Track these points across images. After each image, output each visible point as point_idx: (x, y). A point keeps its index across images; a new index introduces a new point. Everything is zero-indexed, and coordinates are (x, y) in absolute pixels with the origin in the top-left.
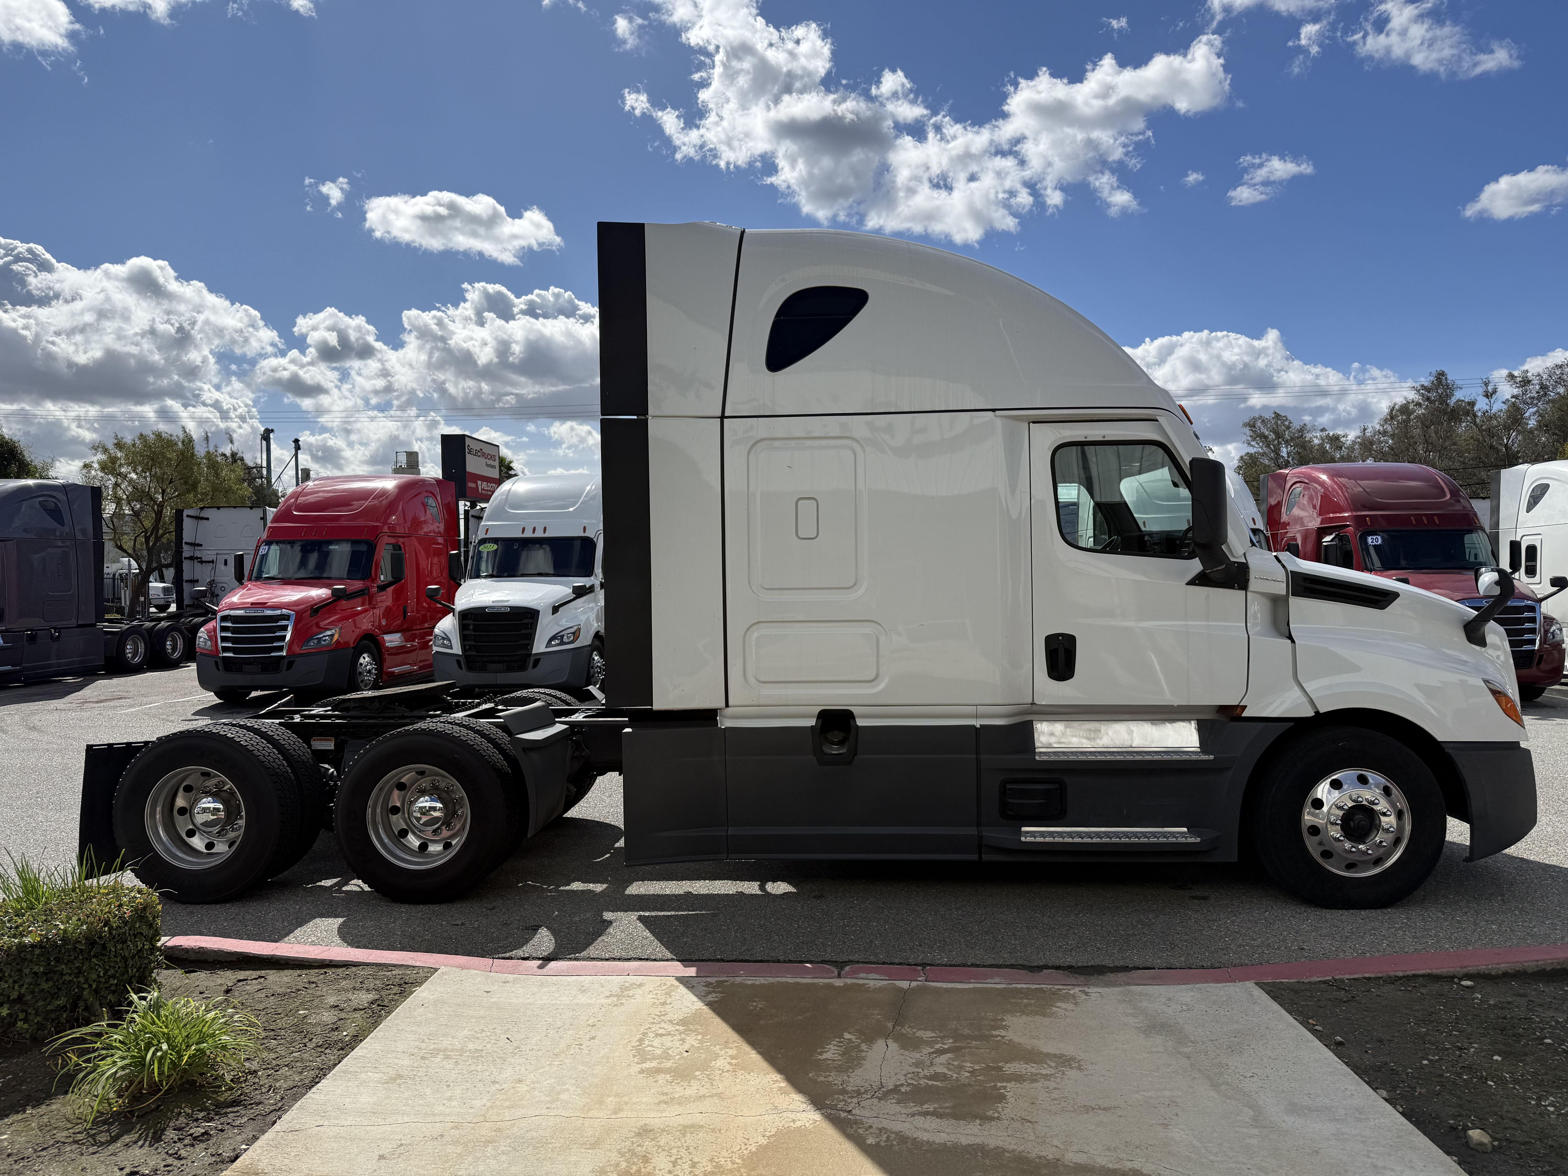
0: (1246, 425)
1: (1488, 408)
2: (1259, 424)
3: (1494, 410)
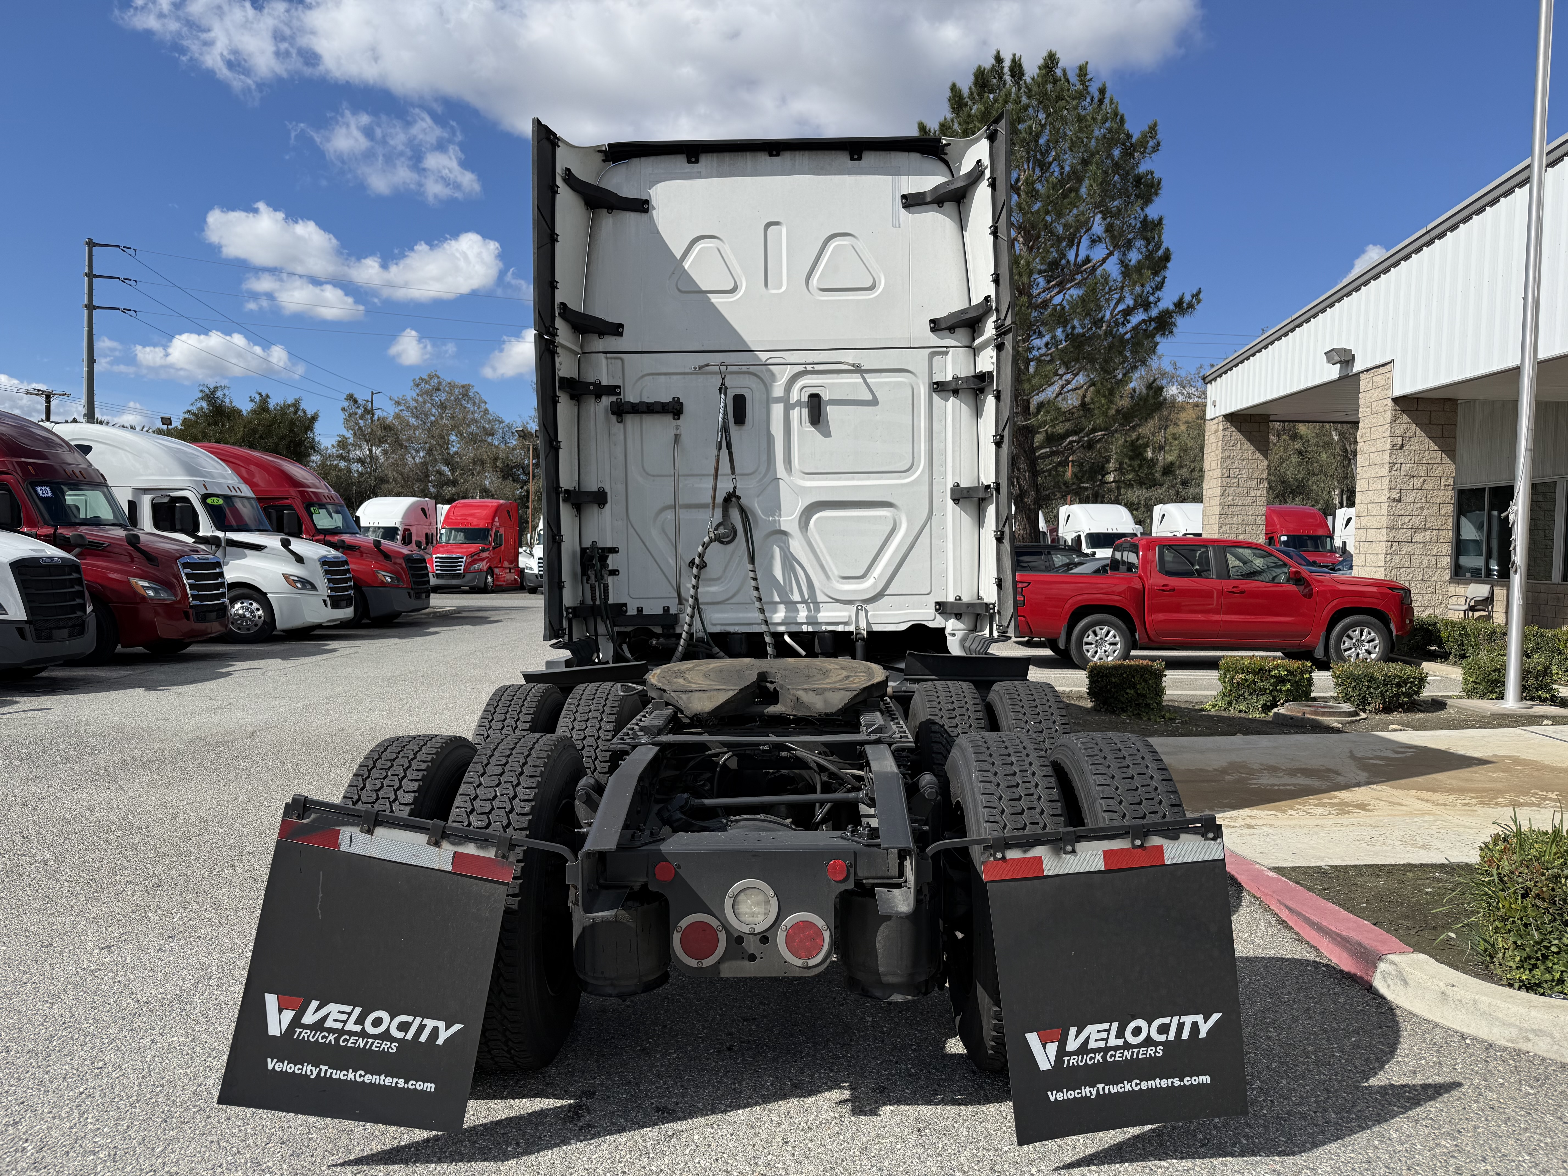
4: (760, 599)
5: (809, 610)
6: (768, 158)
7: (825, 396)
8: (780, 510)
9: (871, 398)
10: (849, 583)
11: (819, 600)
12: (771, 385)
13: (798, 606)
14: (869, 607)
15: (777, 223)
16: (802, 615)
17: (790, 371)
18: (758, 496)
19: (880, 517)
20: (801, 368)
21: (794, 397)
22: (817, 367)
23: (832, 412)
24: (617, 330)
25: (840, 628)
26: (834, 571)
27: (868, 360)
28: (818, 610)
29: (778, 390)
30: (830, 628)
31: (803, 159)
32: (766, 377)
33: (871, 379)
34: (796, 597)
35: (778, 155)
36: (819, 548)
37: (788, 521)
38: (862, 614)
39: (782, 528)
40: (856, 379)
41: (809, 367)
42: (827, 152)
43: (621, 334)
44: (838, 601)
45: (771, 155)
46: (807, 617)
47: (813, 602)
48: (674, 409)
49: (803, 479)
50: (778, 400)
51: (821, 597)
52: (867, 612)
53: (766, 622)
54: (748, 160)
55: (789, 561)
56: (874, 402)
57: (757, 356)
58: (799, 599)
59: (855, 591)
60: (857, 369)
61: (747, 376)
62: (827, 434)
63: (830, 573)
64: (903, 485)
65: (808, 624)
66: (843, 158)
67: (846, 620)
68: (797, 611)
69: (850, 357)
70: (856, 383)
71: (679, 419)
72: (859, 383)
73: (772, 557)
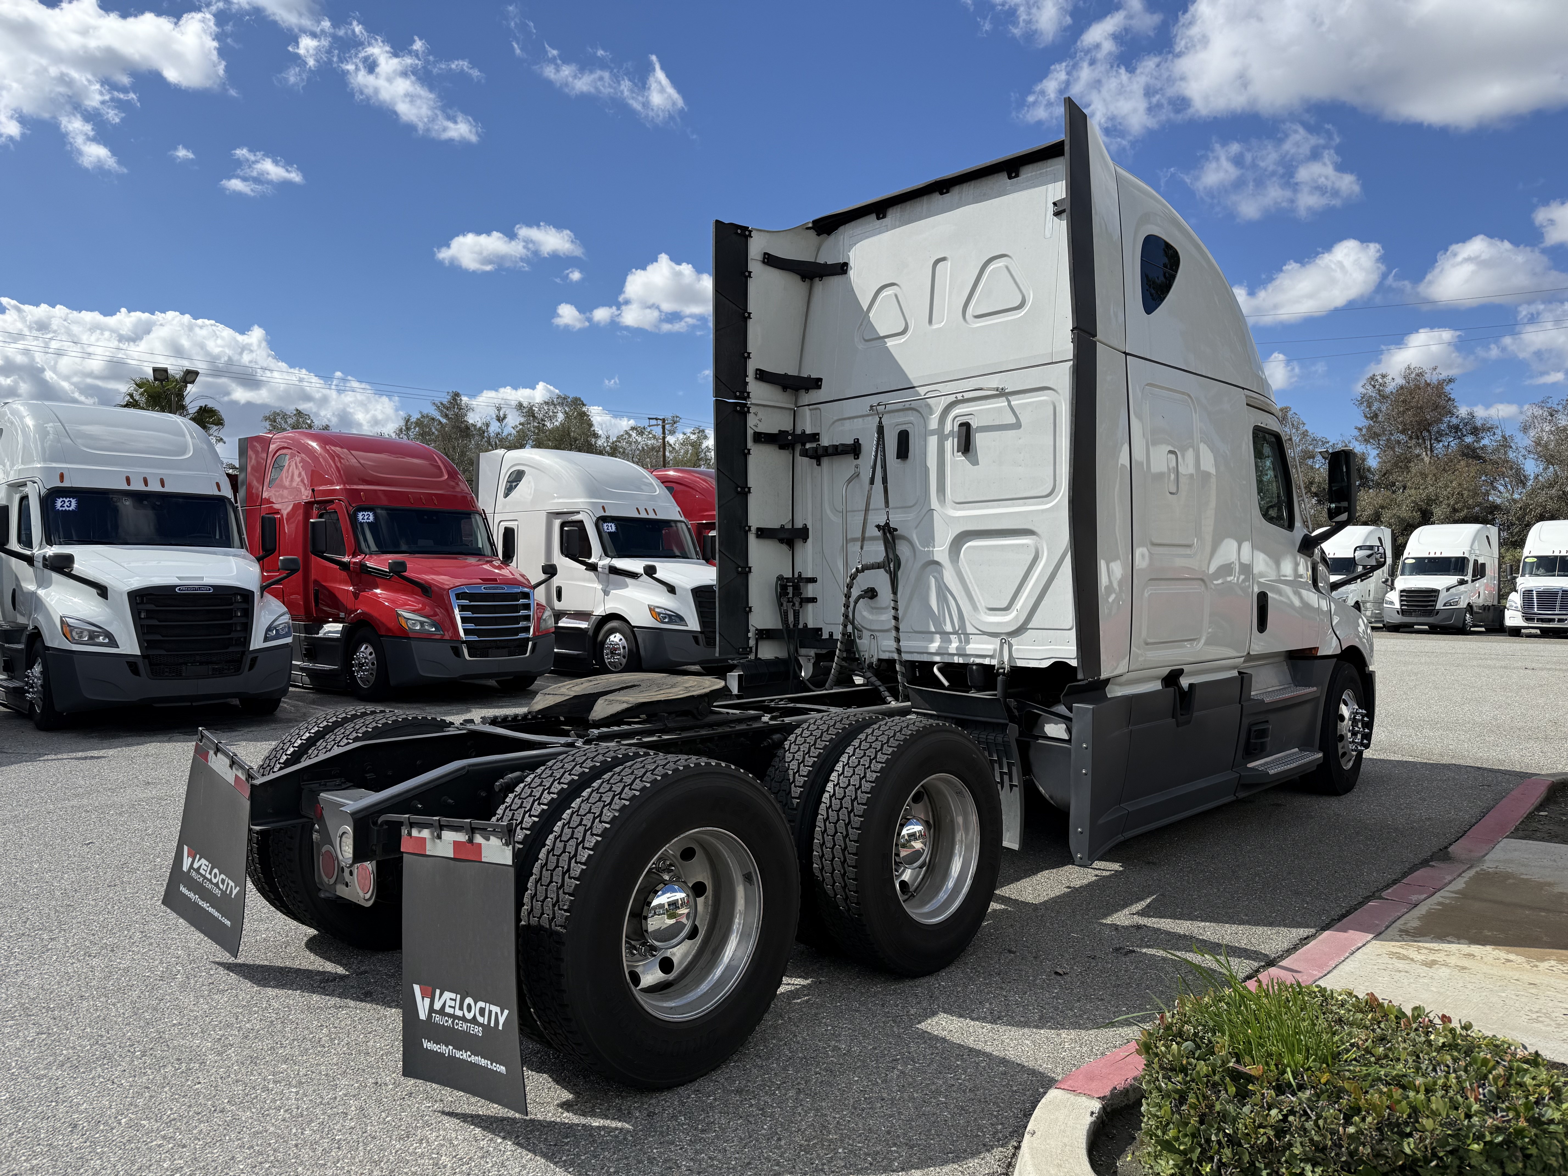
0: (266, 419)
1: (500, 430)
2: (279, 419)
3: (505, 434)
4: (897, 629)
5: (960, 641)
6: (940, 197)
7: (974, 424)
8: (934, 540)
9: (1015, 421)
10: (995, 615)
11: (968, 632)
12: (928, 418)
13: (951, 636)
14: (1013, 641)
15: (944, 259)
16: (953, 647)
17: (944, 402)
18: (916, 527)
19: (1023, 545)
20: (952, 398)
21: (948, 427)
22: (967, 395)
23: (980, 440)
24: (817, 383)
25: (987, 661)
26: (982, 602)
27: (1010, 383)
28: (968, 642)
29: (933, 424)
30: (978, 661)
31: (968, 190)
32: (924, 411)
33: (1016, 401)
34: (949, 628)
35: (947, 192)
36: (969, 578)
37: (940, 552)
38: (1006, 647)
39: (936, 559)
40: (1002, 403)
41: (959, 396)
42: (990, 177)
43: (819, 387)
44: (984, 633)
45: (942, 193)
46: (957, 648)
47: (963, 634)
48: (854, 450)
49: (955, 509)
50: (933, 433)
51: (970, 629)
52: (1010, 646)
53: (899, 651)
54: (923, 204)
55: (943, 591)
56: (1017, 425)
57: (917, 391)
58: (951, 630)
59: (999, 624)
60: (1002, 393)
61: (910, 412)
62: (975, 462)
63: (978, 604)
64: (1043, 511)
65: (959, 655)
66: (1002, 179)
67: (991, 653)
68: (950, 642)
69: (994, 382)
70: (1001, 407)
71: (858, 458)
72: (1004, 406)
73: (928, 588)
